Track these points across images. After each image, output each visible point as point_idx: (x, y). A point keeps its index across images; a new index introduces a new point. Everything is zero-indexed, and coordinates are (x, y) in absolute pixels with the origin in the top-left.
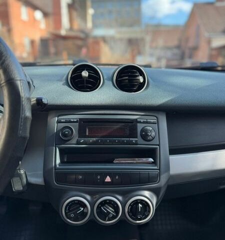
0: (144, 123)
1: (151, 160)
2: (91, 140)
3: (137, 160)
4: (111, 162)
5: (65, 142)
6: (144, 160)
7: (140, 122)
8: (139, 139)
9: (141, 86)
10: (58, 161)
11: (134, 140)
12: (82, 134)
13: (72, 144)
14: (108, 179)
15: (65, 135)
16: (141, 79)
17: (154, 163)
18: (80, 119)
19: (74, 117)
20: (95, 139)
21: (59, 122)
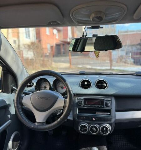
0: (106, 100)
1: (109, 113)
2: (88, 105)
3: (104, 113)
4: (95, 113)
5: (80, 106)
6: (106, 113)
7: (105, 100)
8: (104, 106)
9: (105, 87)
10: (77, 112)
11: (103, 106)
12: (85, 103)
13: (82, 107)
14: (94, 119)
15: (79, 104)
16: (105, 85)
17: (110, 114)
18: (84, 98)
19: (82, 98)
20: (89, 105)
21: (77, 99)
